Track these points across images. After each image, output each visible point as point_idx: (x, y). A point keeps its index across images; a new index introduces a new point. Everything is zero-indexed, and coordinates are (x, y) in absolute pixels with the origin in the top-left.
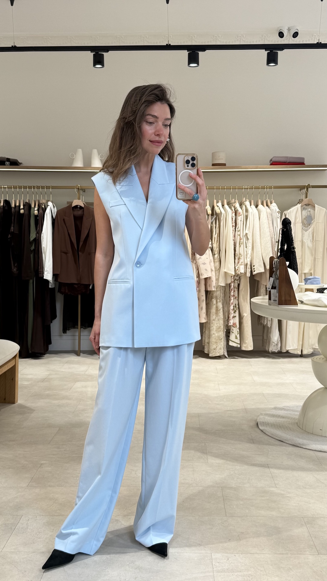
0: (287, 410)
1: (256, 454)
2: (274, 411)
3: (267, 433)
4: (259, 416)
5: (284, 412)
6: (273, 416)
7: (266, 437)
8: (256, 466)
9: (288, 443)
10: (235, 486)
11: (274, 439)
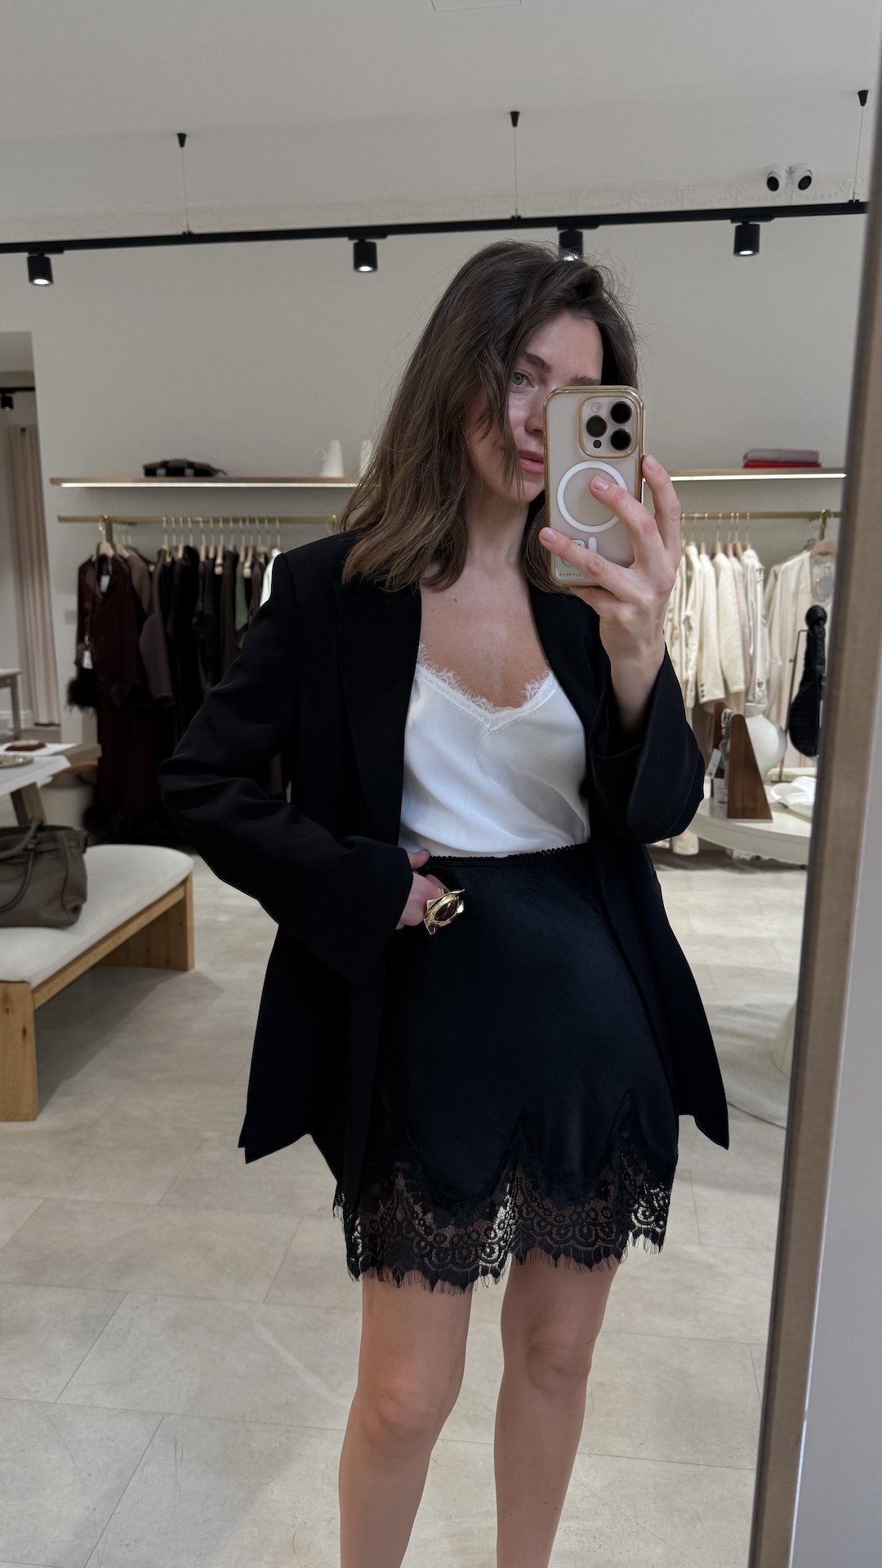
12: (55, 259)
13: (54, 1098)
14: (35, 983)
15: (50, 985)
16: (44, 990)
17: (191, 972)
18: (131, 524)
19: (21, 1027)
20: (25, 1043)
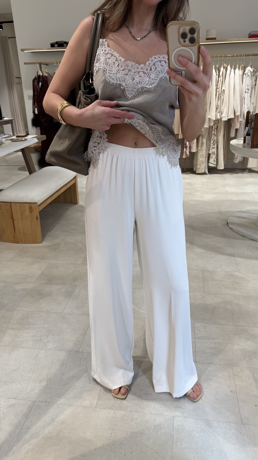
0: (248, 213)
1: (226, 246)
2: (239, 213)
3: (234, 230)
4: (229, 217)
5: (246, 214)
6: (239, 217)
7: (233, 233)
8: (225, 255)
9: (248, 238)
10: (211, 270)
11: (238, 235)
13: (46, 238)
14: (39, 203)
16: (41, 206)
17: (78, 204)
19: (36, 217)
20: (37, 221)
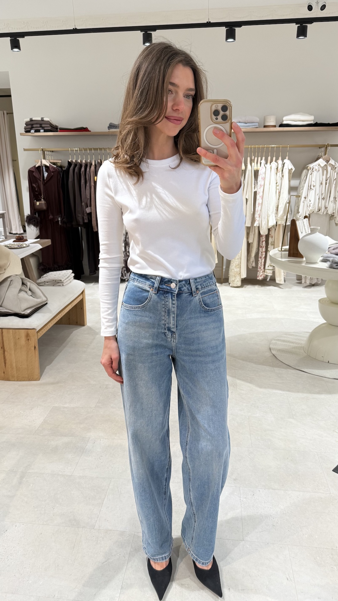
12: (21, 40)
13: (45, 372)
14: (38, 330)
15: (43, 330)
17: (86, 326)
18: (53, 151)
19: (34, 346)
20: (35, 352)
